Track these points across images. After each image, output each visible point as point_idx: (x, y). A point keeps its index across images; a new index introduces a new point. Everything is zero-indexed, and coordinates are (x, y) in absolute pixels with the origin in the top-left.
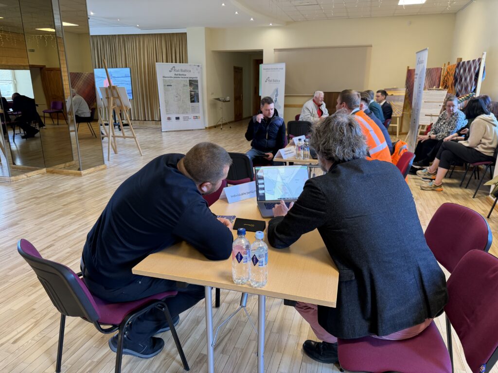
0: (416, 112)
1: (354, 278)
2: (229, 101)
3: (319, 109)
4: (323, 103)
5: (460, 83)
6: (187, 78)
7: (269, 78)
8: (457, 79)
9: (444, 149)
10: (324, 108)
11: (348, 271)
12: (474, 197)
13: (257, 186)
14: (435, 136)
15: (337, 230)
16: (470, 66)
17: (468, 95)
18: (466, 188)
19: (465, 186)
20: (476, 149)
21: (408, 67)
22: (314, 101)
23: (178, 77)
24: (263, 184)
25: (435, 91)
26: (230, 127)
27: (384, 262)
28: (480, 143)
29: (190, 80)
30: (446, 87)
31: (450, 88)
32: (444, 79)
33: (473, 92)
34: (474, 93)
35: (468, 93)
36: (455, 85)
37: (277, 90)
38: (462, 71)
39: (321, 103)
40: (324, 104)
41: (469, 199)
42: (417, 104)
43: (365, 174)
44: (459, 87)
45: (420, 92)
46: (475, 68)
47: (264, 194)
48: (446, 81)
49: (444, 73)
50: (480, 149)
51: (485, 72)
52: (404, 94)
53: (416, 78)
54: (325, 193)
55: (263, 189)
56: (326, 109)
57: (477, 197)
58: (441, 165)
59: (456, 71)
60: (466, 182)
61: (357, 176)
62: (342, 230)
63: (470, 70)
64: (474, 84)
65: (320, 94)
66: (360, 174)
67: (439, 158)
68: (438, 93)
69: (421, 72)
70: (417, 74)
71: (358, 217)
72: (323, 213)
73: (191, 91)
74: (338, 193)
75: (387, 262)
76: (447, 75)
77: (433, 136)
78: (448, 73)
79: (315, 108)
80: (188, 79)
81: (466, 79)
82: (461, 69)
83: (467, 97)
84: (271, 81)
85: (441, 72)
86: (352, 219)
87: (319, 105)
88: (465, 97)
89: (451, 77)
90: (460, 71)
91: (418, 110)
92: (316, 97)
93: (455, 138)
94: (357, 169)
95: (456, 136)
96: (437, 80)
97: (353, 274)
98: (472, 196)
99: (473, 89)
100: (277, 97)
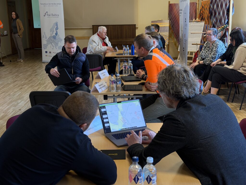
0: (184, 42)
1: (211, 182)
2: (7, 35)
3: (104, 41)
4: (106, 36)
5: (215, 16)
7: (47, 12)
8: (212, 13)
9: (214, 72)
10: (107, 40)
11: (206, 178)
12: (240, 109)
13: (103, 121)
14: (202, 61)
15: (195, 149)
16: (222, 3)
17: (223, 27)
18: (232, 102)
19: (231, 101)
20: (239, 71)
21: (169, 2)
22: (98, 35)
24: (107, 118)
25: (194, 23)
26: (11, 61)
27: (230, 167)
28: (242, 66)
30: (202, 19)
31: (207, 20)
32: (200, 12)
33: (226, 23)
34: (228, 25)
35: (223, 25)
36: (211, 18)
37: (57, 24)
38: (215, 6)
39: (105, 37)
40: (107, 38)
41: (237, 111)
42: (185, 35)
43: (207, 107)
44: (215, 20)
45: (186, 25)
46: (226, 5)
47: (109, 126)
48: (202, 14)
49: (199, 8)
50: (241, 71)
51: (234, 8)
52: (168, 25)
53: (181, 13)
54: (184, 123)
55: (108, 122)
56: (109, 42)
57: (242, 109)
58: (213, 85)
59: (210, 7)
60: (231, 97)
61: (202, 108)
62: (199, 149)
63: (222, 6)
64: (226, 18)
65: (103, 29)
66: (204, 107)
67: (211, 80)
68: (197, 24)
69: (185, 8)
70: (181, 10)
71: (209, 137)
72: (183, 138)
74: (193, 122)
75: (231, 167)
76: (202, 9)
77: (201, 62)
78: (203, 7)
79: (100, 41)
81: (219, 14)
82: (214, 5)
83: (223, 28)
84: (49, 15)
85: (196, 6)
86: (205, 140)
87: (104, 39)
88: (221, 28)
89: (206, 11)
90: (214, 6)
91: (186, 41)
92: (100, 32)
93: (220, 63)
94: (200, 103)
95: (220, 61)
96: (194, 13)
97: (210, 179)
98: (239, 109)
99: (226, 22)
100: (57, 31)
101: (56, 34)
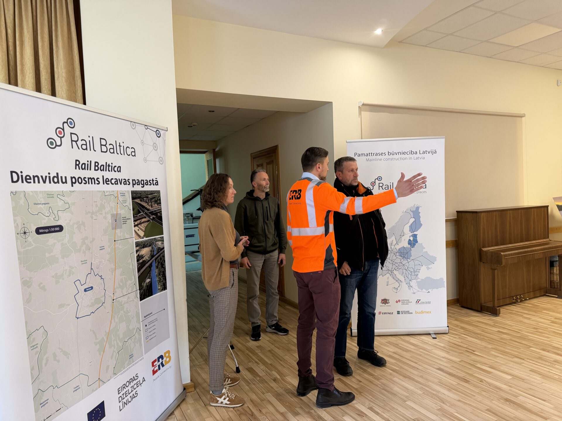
6: (126, 182)
23: (92, 180)
29: (135, 195)
37: (416, 213)
73: (140, 245)
80: (129, 188)
100: (415, 233)
101: (413, 242)
